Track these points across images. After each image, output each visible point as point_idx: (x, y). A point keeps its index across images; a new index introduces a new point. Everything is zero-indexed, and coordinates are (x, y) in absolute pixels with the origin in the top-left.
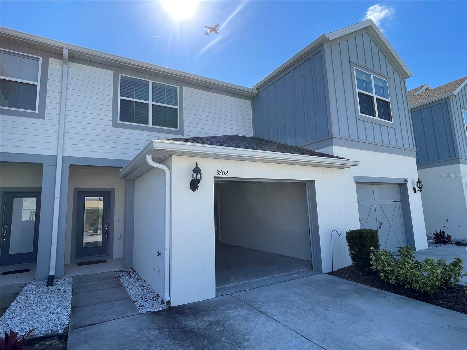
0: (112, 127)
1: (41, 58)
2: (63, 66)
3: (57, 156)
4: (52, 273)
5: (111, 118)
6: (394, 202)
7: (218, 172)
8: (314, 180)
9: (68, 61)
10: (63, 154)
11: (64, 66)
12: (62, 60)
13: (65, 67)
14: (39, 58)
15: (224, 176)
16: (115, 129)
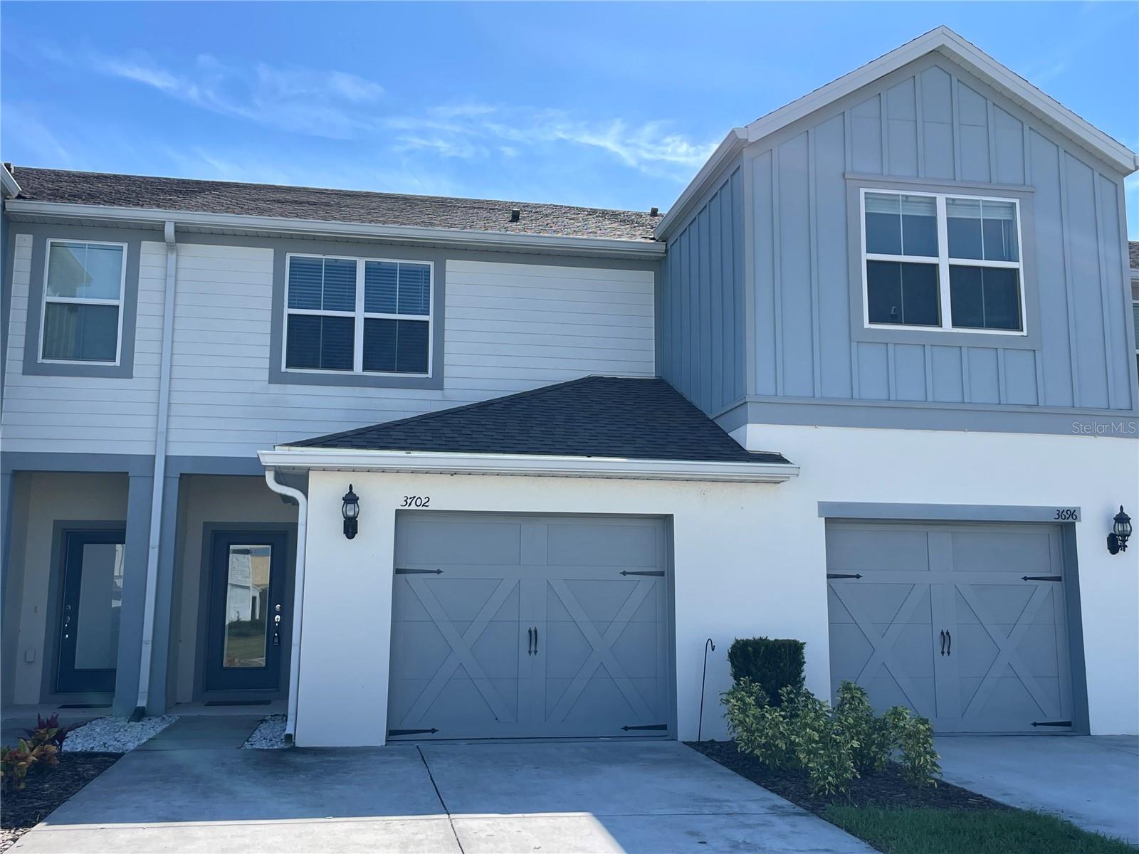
0: (269, 383)
1: (125, 246)
2: (167, 255)
3: (155, 456)
4: (142, 703)
5: (267, 363)
6: (1025, 579)
7: (406, 501)
8: (672, 515)
9: (176, 242)
10: (166, 452)
11: (169, 255)
12: (164, 241)
13: (172, 257)
14: (122, 247)
15: (421, 508)
16: (276, 388)
